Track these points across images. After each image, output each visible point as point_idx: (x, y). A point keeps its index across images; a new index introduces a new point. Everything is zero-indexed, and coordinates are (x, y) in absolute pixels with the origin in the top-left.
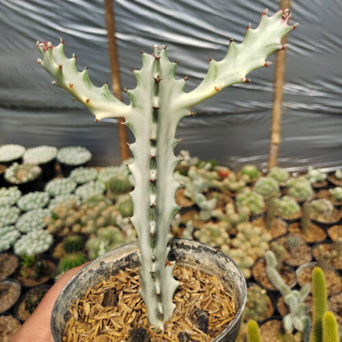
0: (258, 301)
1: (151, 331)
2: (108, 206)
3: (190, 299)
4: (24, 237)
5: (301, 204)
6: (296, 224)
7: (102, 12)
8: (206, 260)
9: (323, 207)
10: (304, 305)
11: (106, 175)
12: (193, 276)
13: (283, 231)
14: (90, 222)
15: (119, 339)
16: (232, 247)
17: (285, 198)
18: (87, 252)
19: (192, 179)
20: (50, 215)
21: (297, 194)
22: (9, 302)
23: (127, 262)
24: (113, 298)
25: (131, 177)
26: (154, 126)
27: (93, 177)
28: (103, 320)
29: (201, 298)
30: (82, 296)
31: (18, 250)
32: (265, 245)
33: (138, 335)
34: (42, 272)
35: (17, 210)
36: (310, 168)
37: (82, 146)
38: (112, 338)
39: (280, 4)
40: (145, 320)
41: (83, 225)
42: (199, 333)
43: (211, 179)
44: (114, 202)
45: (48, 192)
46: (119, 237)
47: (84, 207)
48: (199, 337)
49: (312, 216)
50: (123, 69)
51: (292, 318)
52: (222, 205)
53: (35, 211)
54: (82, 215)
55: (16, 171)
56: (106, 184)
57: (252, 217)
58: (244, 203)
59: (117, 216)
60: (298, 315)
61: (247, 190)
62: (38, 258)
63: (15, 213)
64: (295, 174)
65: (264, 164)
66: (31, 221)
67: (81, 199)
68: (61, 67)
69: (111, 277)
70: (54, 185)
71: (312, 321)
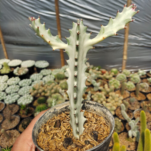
0: (118, 124)
1: (74, 139)
2: (56, 85)
3: (91, 126)
4: (21, 97)
5: (135, 84)
6: (133, 93)
7: (54, 5)
8: (98, 110)
9: (145, 86)
10: (137, 126)
11: (55, 72)
12: (93, 116)
13: (128, 95)
14: (49, 92)
15: (60, 141)
16: (107, 102)
17: (129, 82)
18: (47, 104)
19: (90, 74)
20: (32, 88)
21: (134, 80)
22: (15, 124)
23: (65, 109)
24: (59, 124)
25: (65, 73)
26: (77, 53)
27: (50, 73)
28: (54, 133)
29: (96, 126)
30: (46, 123)
31: (19, 103)
32: (121, 101)
33: (68, 141)
34: (29, 112)
35: (18, 86)
36: (139, 70)
37: (45, 60)
38: (57, 141)
39: (127, 2)
40: (72, 134)
41: (46, 93)
42: (94, 141)
43: (98, 74)
44: (58, 83)
45: (31, 79)
46: (60, 98)
47: (46, 85)
48: (93, 142)
49: (140, 89)
50: (62, 29)
51: (132, 131)
52: (103, 85)
53: (26, 87)
54: (45, 89)
55: (18, 70)
56: (55, 76)
57: (115, 90)
58: (112, 84)
59: (59, 89)
60: (134, 130)
61: (113, 79)
62: (27, 106)
63: (17, 87)
64: (133, 72)
65: (120, 68)
66: (24, 91)
67: (45, 82)
68: (38, 28)
69: (59, 115)
70: (34, 76)
71: (140, 133)
